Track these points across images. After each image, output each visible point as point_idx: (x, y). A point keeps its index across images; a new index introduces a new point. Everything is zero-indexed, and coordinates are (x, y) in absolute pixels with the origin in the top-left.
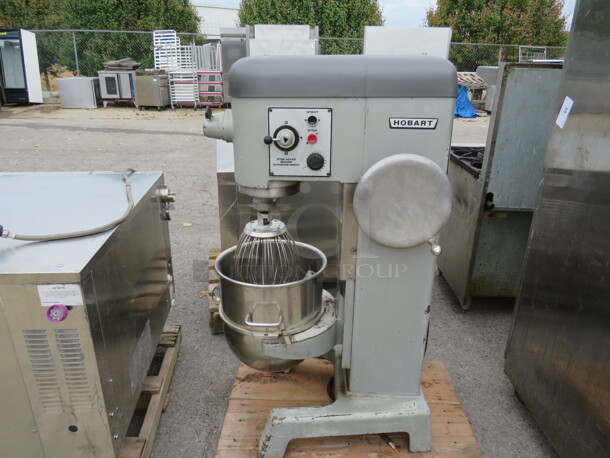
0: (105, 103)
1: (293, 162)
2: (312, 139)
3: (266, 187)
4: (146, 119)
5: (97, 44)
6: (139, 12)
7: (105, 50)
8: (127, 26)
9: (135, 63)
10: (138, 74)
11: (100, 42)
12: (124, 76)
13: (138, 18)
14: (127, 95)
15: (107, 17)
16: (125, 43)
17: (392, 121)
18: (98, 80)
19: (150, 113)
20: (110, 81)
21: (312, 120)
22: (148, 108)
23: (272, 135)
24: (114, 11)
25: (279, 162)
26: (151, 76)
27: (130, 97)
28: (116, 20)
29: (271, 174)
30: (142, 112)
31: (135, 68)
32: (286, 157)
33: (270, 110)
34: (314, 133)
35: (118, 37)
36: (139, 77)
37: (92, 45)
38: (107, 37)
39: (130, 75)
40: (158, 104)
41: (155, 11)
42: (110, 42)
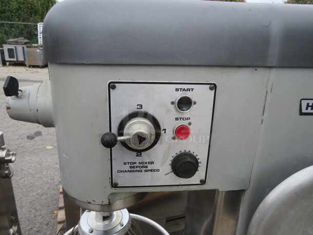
0: (8, 63)
1: (150, 167)
2: (182, 132)
3: (106, 202)
4: (32, 73)
5: (5, 30)
6: (31, 13)
7: (10, 33)
8: (24, 21)
9: (26, 41)
10: (28, 47)
11: (7, 29)
12: (20, 48)
13: (31, 17)
14: (21, 59)
15: (12, 15)
16: (22, 30)
17: (304, 103)
18: (3, 50)
19: (35, 70)
20: (10, 51)
21: (185, 103)
22: (34, 67)
23: (115, 130)
24: (16, 12)
25: (127, 167)
26: (36, 49)
27: (23, 60)
28: (17, 17)
29: (115, 186)
30: (30, 69)
31: (26, 43)
32: (138, 160)
33: (112, 86)
34: (185, 123)
35: (18, 27)
36: (29, 49)
37: (3, 31)
38: (12, 26)
39: (23, 47)
40: (40, 64)
41: (40, 13)
42: (13, 29)
